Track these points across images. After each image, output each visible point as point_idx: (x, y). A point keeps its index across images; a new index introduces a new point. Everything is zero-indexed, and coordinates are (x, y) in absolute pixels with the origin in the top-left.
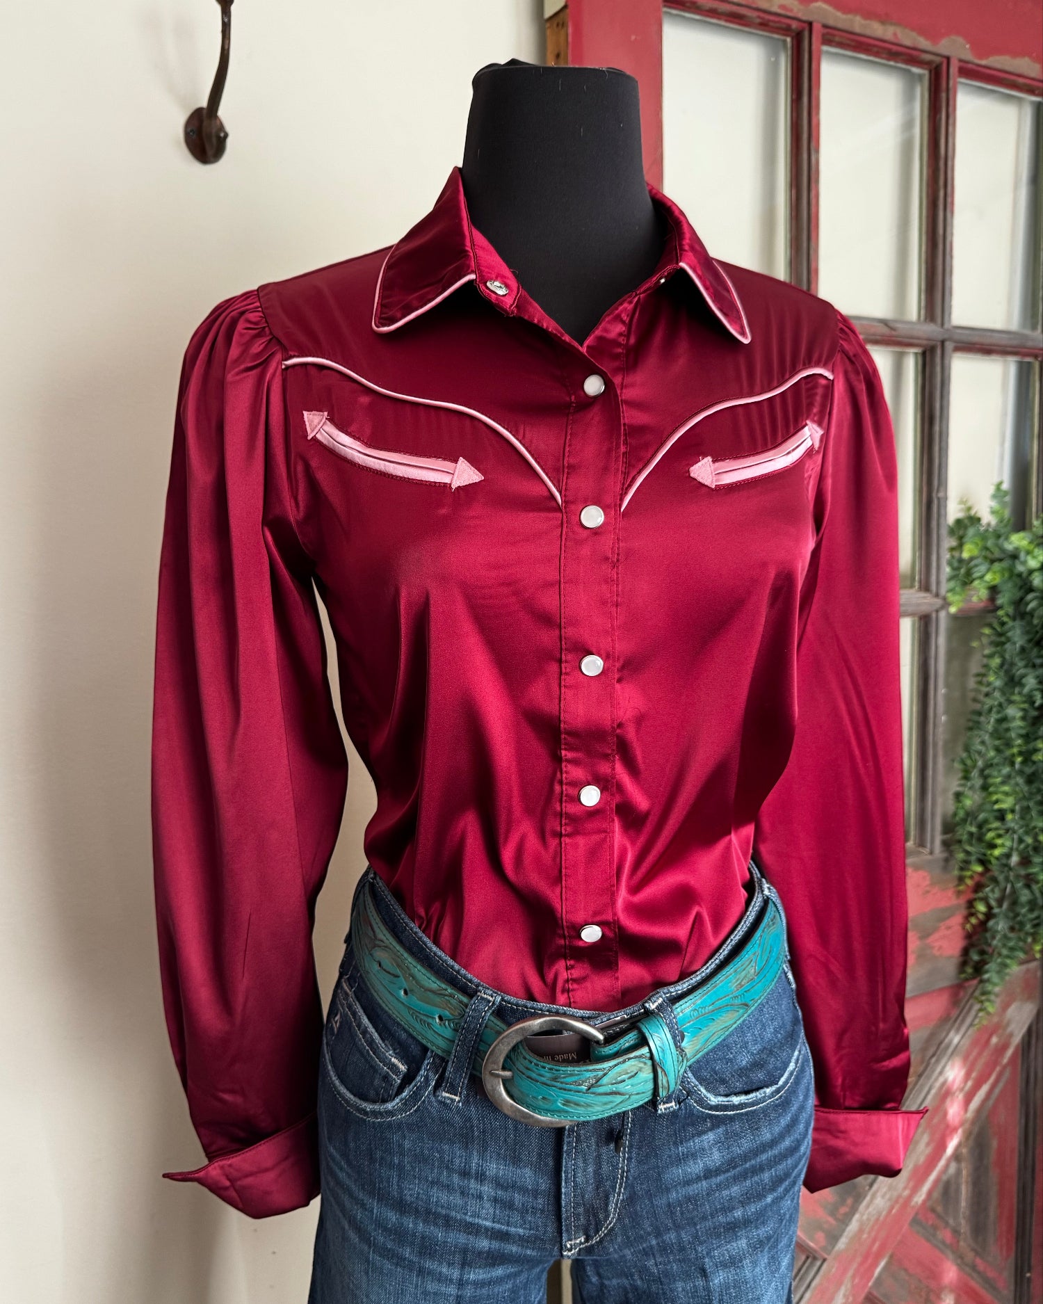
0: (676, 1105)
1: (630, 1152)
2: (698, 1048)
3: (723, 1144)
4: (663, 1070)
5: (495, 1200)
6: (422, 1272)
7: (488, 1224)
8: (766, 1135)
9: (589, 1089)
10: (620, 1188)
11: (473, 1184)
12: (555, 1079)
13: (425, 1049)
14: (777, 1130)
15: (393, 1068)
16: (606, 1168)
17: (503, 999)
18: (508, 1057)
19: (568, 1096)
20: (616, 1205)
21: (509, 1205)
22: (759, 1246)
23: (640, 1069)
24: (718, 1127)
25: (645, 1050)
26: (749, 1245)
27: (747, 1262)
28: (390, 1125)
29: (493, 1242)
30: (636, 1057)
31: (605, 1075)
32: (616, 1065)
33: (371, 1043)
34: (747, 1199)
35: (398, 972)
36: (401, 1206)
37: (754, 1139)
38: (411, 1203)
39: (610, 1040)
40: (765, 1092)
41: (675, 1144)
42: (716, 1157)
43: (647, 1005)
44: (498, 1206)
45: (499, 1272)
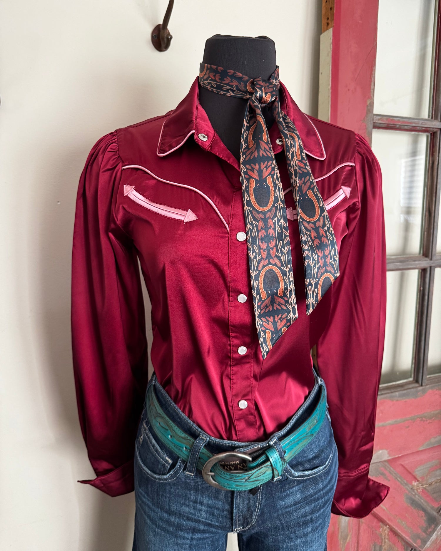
0: (281, 477)
1: (262, 496)
2: (291, 455)
3: (302, 491)
4: (276, 470)
6: (176, 536)
7: (204, 520)
8: (320, 486)
9: (246, 481)
10: (257, 510)
11: (198, 506)
12: (232, 478)
13: (178, 458)
14: (325, 483)
15: (167, 461)
16: (252, 503)
17: (210, 439)
18: (213, 467)
19: (237, 484)
20: (256, 516)
21: (213, 514)
24: (300, 484)
25: (268, 463)
28: (165, 483)
29: (205, 526)
30: (264, 467)
32: (257, 471)
33: (157, 451)
34: (313, 512)
35: (167, 428)
36: (169, 512)
37: (315, 488)
38: (174, 511)
39: (254, 459)
40: (320, 469)
41: (281, 492)
42: (299, 496)
43: (270, 443)
44: (208, 514)
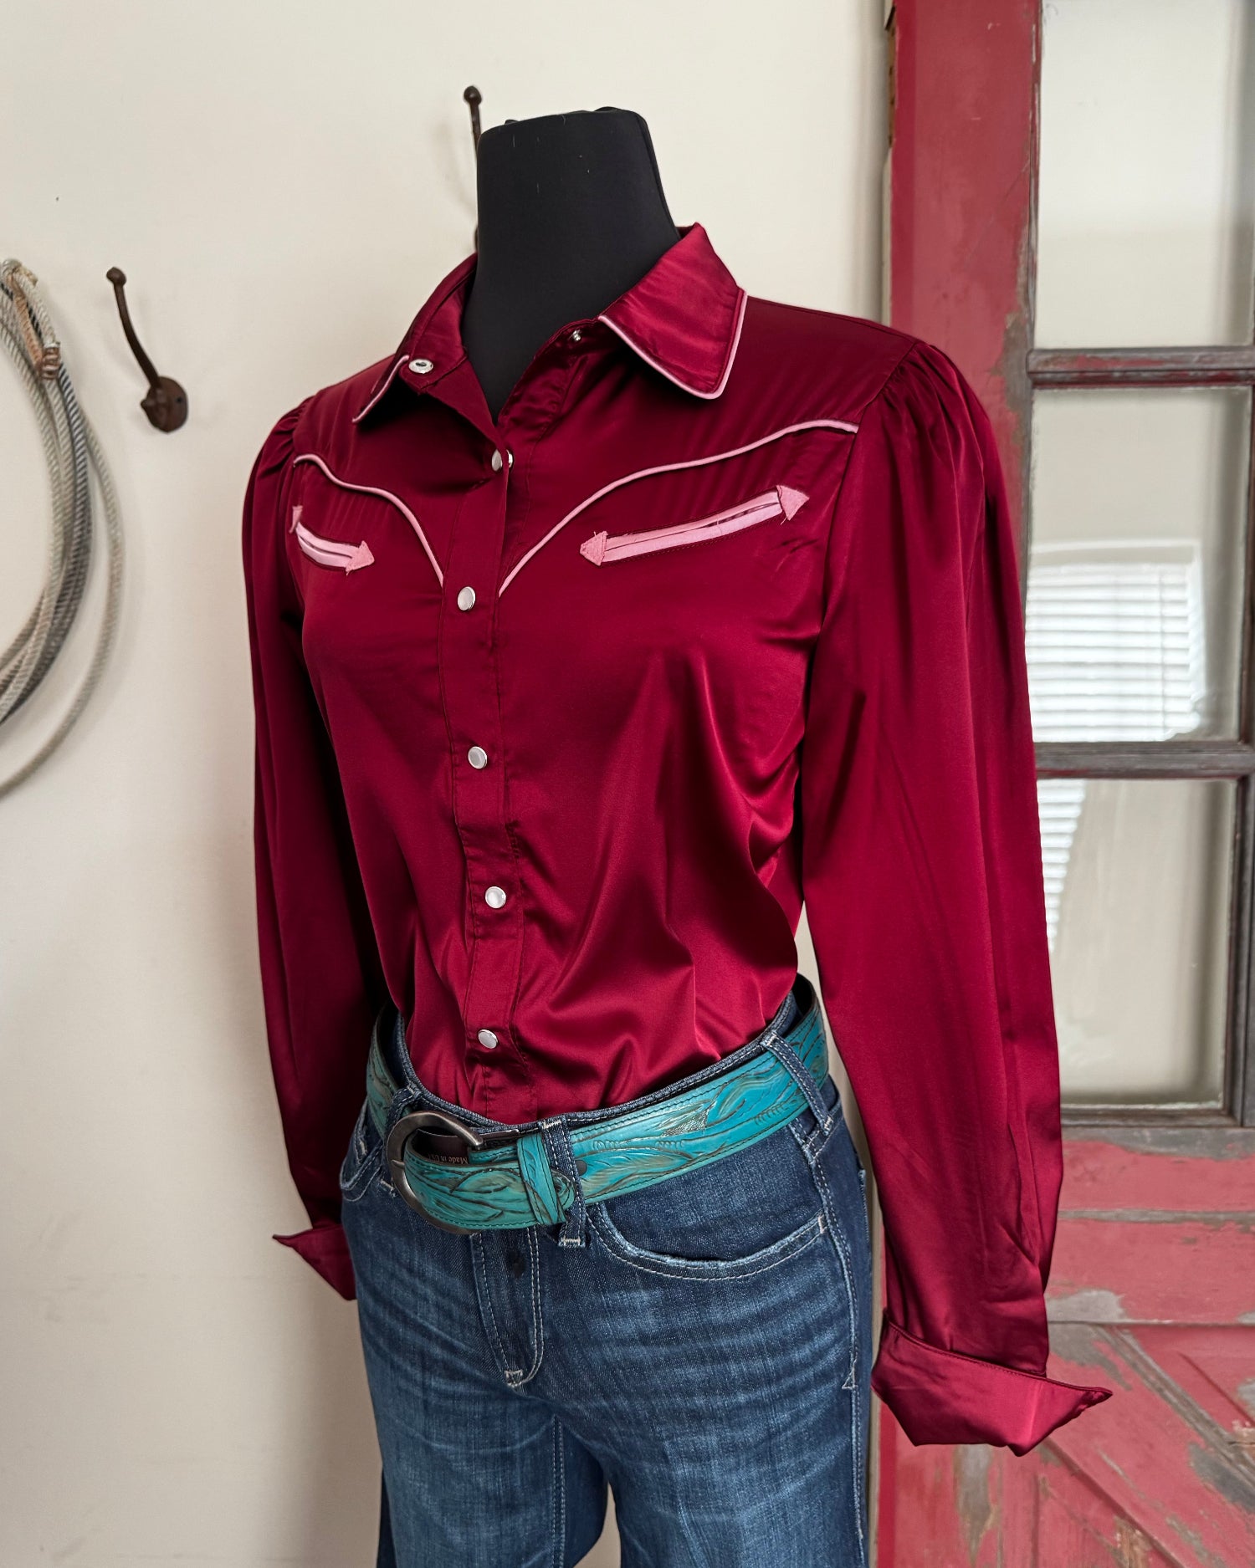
0: (581, 1243)
3: (661, 1309)
4: (534, 1191)
5: (437, 1305)
7: (436, 1330)
9: (453, 1191)
10: (538, 1323)
11: (419, 1285)
12: (422, 1174)
15: (359, 1150)
17: (422, 1095)
19: (437, 1195)
20: (539, 1341)
22: (731, 1449)
23: (509, 1185)
24: (653, 1288)
26: (721, 1446)
27: (715, 1462)
29: (445, 1352)
31: (465, 1179)
32: (477, 1172)
34: (708, 1389)
39: (487, 1148)
40: (717, 1266)
41: (596, 1290)
42: (650, 1323)
45: (461, 1388)
